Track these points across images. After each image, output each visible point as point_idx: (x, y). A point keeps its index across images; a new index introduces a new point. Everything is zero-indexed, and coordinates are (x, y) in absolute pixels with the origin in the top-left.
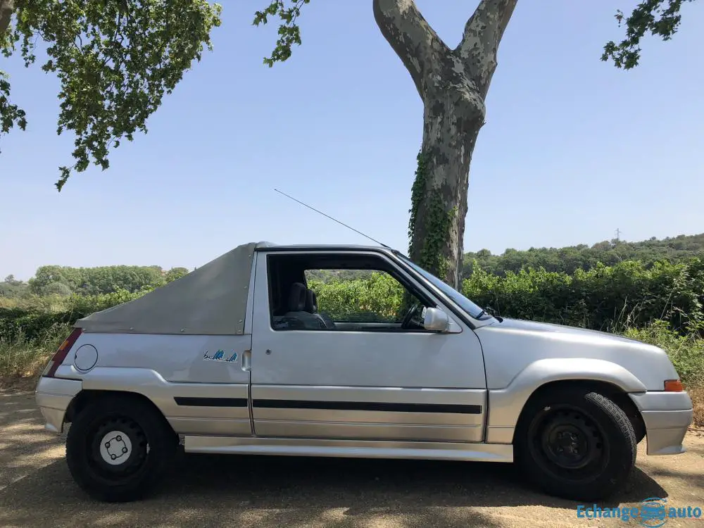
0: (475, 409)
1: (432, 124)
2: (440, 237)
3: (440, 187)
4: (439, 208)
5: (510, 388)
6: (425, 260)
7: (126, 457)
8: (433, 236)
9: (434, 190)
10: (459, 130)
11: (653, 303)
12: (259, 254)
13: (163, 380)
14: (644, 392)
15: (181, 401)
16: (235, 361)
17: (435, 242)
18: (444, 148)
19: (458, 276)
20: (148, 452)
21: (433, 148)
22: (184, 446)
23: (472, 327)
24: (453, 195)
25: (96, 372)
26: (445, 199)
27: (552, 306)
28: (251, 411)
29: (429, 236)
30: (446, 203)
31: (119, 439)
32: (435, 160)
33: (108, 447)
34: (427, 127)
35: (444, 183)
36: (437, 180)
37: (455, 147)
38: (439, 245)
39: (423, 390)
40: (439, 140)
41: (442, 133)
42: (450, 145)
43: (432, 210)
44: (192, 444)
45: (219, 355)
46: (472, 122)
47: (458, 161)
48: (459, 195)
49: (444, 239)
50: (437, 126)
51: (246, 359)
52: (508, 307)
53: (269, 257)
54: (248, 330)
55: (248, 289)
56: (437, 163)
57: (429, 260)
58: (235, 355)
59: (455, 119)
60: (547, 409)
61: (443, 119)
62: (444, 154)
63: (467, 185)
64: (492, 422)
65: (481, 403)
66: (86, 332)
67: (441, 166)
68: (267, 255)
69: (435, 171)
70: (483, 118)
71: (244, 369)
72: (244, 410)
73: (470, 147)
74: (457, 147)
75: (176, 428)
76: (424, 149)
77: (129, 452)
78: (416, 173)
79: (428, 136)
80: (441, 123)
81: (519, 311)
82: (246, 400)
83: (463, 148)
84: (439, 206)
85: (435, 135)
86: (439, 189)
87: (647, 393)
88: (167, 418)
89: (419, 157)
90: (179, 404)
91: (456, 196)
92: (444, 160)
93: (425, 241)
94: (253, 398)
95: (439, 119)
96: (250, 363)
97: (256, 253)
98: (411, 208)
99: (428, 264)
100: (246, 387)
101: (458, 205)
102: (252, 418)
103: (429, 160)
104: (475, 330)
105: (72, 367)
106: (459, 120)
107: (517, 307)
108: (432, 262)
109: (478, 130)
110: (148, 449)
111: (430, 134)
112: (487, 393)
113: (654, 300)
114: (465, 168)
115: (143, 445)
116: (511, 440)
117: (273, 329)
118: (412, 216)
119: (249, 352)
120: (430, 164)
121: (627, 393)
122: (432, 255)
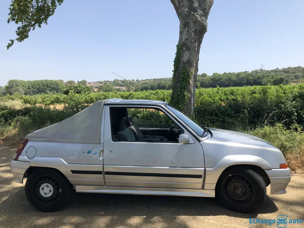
0: (199, 177)
1: (183, 31)
2: (186, 84)
3: (186, 61)
5: (215, 167)
6: (179, 94)
7: (51, 194)
8: (183, 83)
9: (183, 62)
10: (195, 35)
11: (276, 112)
12: (106, 106)
13: (65, 163)
14: (271, 169)
15: (73, 172)
16: (96, 155)
17: (184, 87)
18: (188, 43)
19: (193, 100)
20: (60, 192)
21: (183, 43)
22: (76, 190)
23: (199, 141)
24: (192, 65)
25: (36, 158)
26: (189, 66)
27: (233, 112)
28: (104, 176)
29: (181, 83)
30: (189, 68)
31: (47, 186)
32: (184, 48)
33: (43, 190)
34: (181, 33)
35: (188, 59)
36: (185, 58)
37: (193, 43)
38: (186, 87)
39: (178, 168)
40: (186, 39)
41: (188, 37)
42: (191, 42)
43: (183, 71)
44: (79, 189)
45: (89, 152)
46: (201, 31)
47: (194, 49)
48: (195, 65)
49: (188, 85)
50: (185, 33)
51: (101, 154)
52: (214, 113)
53: (110, 108)
54: (102, 141)
55: (101, 122)
56: (185, 50)
57: (181, 94)
58: (96, 152)
59: (193, 29)
60: (230, 175)
61: (188, 29)
62: (188, 45)
63: (198, 60)
64: (206, 181)
65: (202, 174)
66: (30, 141)
67: (187, 51)
69: (184, 54)
70: (206, 29)
71: (101, 159)
72: (101, 176)
73: (200, 42)
74: (194, 43)
75: (72, 183)
76: (179, 43)
77: (52, 192)
78: (176, 54)
79: (181, 37)
80: (188, 31)
81: (219, 114)
82: (102, 171)
83: (197, 43)
84: (186, 70)
85: (184, 37)
86: (186, 62)
87: (273, 169)
88: (68, 178)
89: (177, 46)
90: (72, 173)
91: (193, 65)
92: (188, 49)
93: (179, 85)
94: (105, 171)
95: (187, 30)
96: (103, 156)
97: (104, 106)
98: (173, 70)
100: (101, 166)
101: (194, 69)
102: (104, 179)
103: (182, 48)
104: (201, 142)
105: (25, 156)
106: (196, 30)
107: (218, 113)
108: (182, 95)
109: (204, 34)
110: (60, 191)
111: (182, 36)
112: (205, 169)
113: (277, 111)
114: (198, 52)
115: (58, 189)
116: (214, 188)
117: (113, 141)
118: (174, 73)
119: (103, 151)
120: (182, 50)
121: (264, 170)
122: (182, 92)
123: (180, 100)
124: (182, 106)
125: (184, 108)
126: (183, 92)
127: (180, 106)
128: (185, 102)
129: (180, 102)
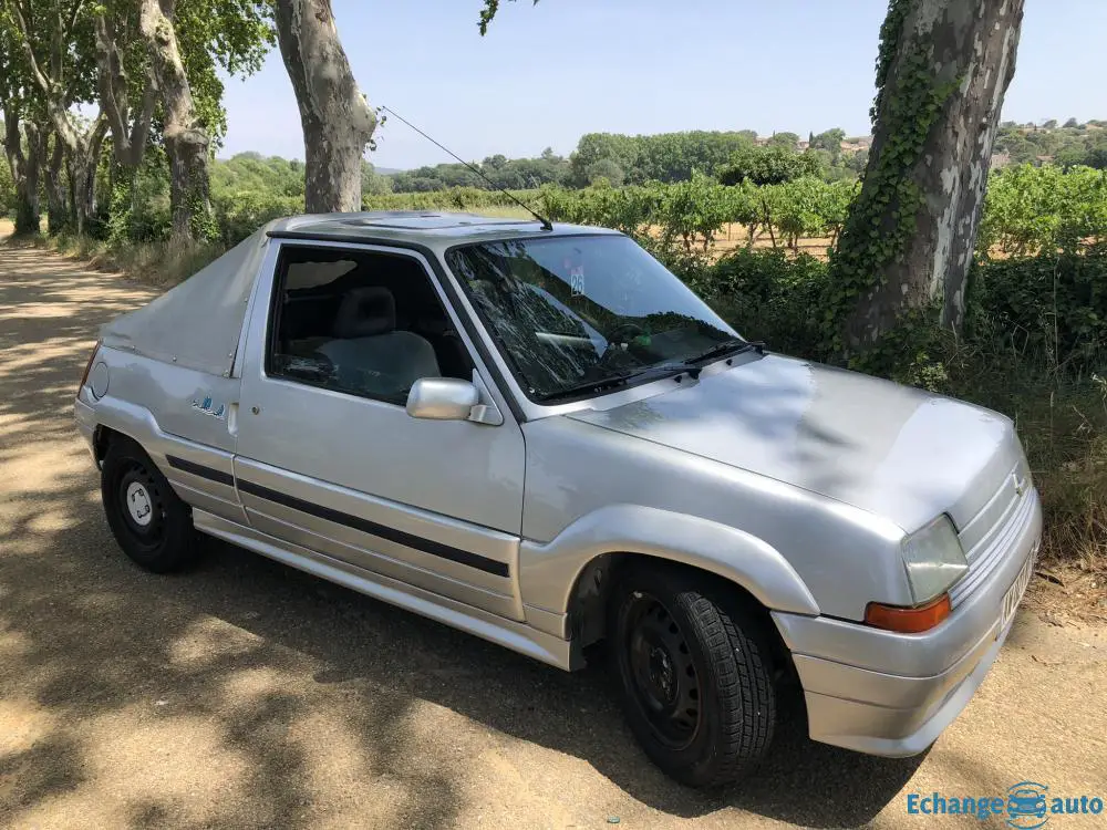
2: (908, 145)
3: (930, 29)
4: (919, 80)
5: (552, 543)
7: (150, 517)
8: (895, 143)
9: (915, 38)
12: (273, 240)
13: (158, 428)
14: (812, 616)
15: (174, 461)
16: (222, 416)
17: (900, 157)
20: (164, 518)
22: (193, 520)
23: (521, 418)
25: (108, 400)
26: (938, 57)
30: (938, 67)
31: (141, 493)
33: (132, 501)
35: (941, 20)
36: (927, 16)
38: (908, 161)
44: (200, 521)
45: (207, 403)
48: (978, 46)
49: (919, 150)
51: (234, 416)
53: (284, 249)
54: (237, 371)
55: (248, 302)
57: (881, 193)
58: (222, 407)
60: (638, 595)
68: (282, 245)
71: (230, 431)
72: (231, 490)
75: (181, 496)
77: (151, 510)
82: (233, 477)
84: (920, 74)
86: (927, 34)
87: (820, 619)
88: (167, 479)
90: (172, 465)
94: (236, 475)
96: (237, 422)
97: (270, 239)
99: (880, 202)
100: (232, 459)
101: (972, 68)
102: (242, 502)
104: (523, 426)
105: (90, 390)
108: (885, 199)
112: (520, 544)
115: (160, 507)
116: (564, 633)
117: (266, 373)
119: (237, 405)
121: (769, 609)
122: (889, 185)
123: (876, 222)
124: (881, 251)
125: (889, 261)
126: (893, 182)
127: (873, 250)
128: (899, 231)
129: (874, 234)
